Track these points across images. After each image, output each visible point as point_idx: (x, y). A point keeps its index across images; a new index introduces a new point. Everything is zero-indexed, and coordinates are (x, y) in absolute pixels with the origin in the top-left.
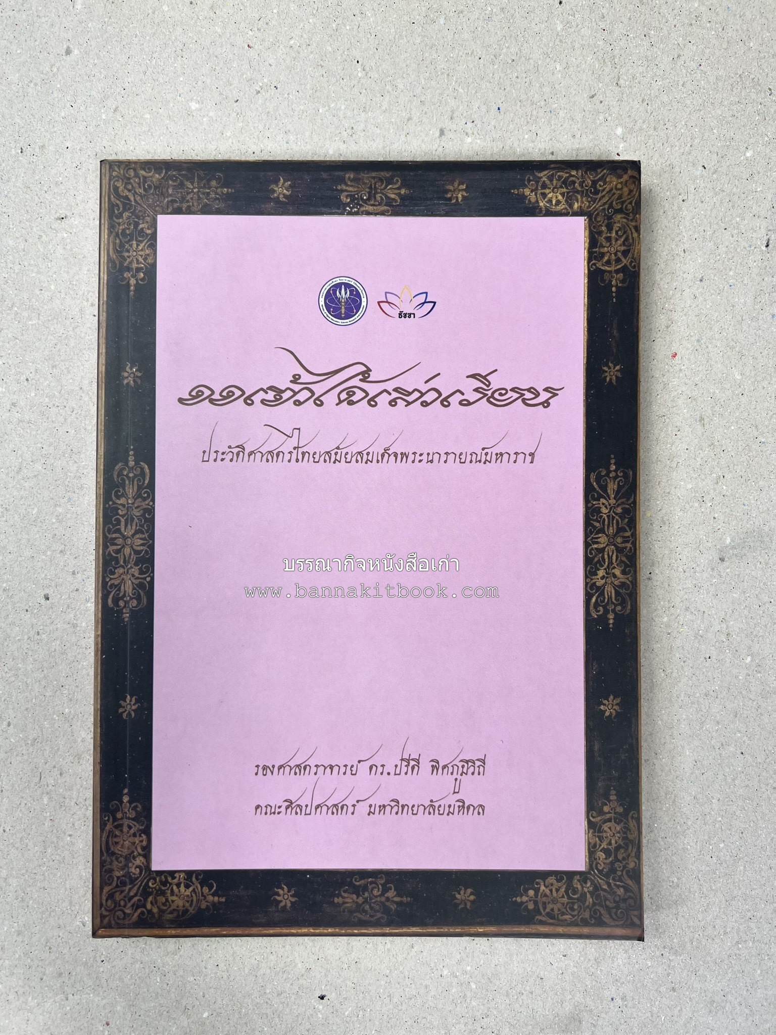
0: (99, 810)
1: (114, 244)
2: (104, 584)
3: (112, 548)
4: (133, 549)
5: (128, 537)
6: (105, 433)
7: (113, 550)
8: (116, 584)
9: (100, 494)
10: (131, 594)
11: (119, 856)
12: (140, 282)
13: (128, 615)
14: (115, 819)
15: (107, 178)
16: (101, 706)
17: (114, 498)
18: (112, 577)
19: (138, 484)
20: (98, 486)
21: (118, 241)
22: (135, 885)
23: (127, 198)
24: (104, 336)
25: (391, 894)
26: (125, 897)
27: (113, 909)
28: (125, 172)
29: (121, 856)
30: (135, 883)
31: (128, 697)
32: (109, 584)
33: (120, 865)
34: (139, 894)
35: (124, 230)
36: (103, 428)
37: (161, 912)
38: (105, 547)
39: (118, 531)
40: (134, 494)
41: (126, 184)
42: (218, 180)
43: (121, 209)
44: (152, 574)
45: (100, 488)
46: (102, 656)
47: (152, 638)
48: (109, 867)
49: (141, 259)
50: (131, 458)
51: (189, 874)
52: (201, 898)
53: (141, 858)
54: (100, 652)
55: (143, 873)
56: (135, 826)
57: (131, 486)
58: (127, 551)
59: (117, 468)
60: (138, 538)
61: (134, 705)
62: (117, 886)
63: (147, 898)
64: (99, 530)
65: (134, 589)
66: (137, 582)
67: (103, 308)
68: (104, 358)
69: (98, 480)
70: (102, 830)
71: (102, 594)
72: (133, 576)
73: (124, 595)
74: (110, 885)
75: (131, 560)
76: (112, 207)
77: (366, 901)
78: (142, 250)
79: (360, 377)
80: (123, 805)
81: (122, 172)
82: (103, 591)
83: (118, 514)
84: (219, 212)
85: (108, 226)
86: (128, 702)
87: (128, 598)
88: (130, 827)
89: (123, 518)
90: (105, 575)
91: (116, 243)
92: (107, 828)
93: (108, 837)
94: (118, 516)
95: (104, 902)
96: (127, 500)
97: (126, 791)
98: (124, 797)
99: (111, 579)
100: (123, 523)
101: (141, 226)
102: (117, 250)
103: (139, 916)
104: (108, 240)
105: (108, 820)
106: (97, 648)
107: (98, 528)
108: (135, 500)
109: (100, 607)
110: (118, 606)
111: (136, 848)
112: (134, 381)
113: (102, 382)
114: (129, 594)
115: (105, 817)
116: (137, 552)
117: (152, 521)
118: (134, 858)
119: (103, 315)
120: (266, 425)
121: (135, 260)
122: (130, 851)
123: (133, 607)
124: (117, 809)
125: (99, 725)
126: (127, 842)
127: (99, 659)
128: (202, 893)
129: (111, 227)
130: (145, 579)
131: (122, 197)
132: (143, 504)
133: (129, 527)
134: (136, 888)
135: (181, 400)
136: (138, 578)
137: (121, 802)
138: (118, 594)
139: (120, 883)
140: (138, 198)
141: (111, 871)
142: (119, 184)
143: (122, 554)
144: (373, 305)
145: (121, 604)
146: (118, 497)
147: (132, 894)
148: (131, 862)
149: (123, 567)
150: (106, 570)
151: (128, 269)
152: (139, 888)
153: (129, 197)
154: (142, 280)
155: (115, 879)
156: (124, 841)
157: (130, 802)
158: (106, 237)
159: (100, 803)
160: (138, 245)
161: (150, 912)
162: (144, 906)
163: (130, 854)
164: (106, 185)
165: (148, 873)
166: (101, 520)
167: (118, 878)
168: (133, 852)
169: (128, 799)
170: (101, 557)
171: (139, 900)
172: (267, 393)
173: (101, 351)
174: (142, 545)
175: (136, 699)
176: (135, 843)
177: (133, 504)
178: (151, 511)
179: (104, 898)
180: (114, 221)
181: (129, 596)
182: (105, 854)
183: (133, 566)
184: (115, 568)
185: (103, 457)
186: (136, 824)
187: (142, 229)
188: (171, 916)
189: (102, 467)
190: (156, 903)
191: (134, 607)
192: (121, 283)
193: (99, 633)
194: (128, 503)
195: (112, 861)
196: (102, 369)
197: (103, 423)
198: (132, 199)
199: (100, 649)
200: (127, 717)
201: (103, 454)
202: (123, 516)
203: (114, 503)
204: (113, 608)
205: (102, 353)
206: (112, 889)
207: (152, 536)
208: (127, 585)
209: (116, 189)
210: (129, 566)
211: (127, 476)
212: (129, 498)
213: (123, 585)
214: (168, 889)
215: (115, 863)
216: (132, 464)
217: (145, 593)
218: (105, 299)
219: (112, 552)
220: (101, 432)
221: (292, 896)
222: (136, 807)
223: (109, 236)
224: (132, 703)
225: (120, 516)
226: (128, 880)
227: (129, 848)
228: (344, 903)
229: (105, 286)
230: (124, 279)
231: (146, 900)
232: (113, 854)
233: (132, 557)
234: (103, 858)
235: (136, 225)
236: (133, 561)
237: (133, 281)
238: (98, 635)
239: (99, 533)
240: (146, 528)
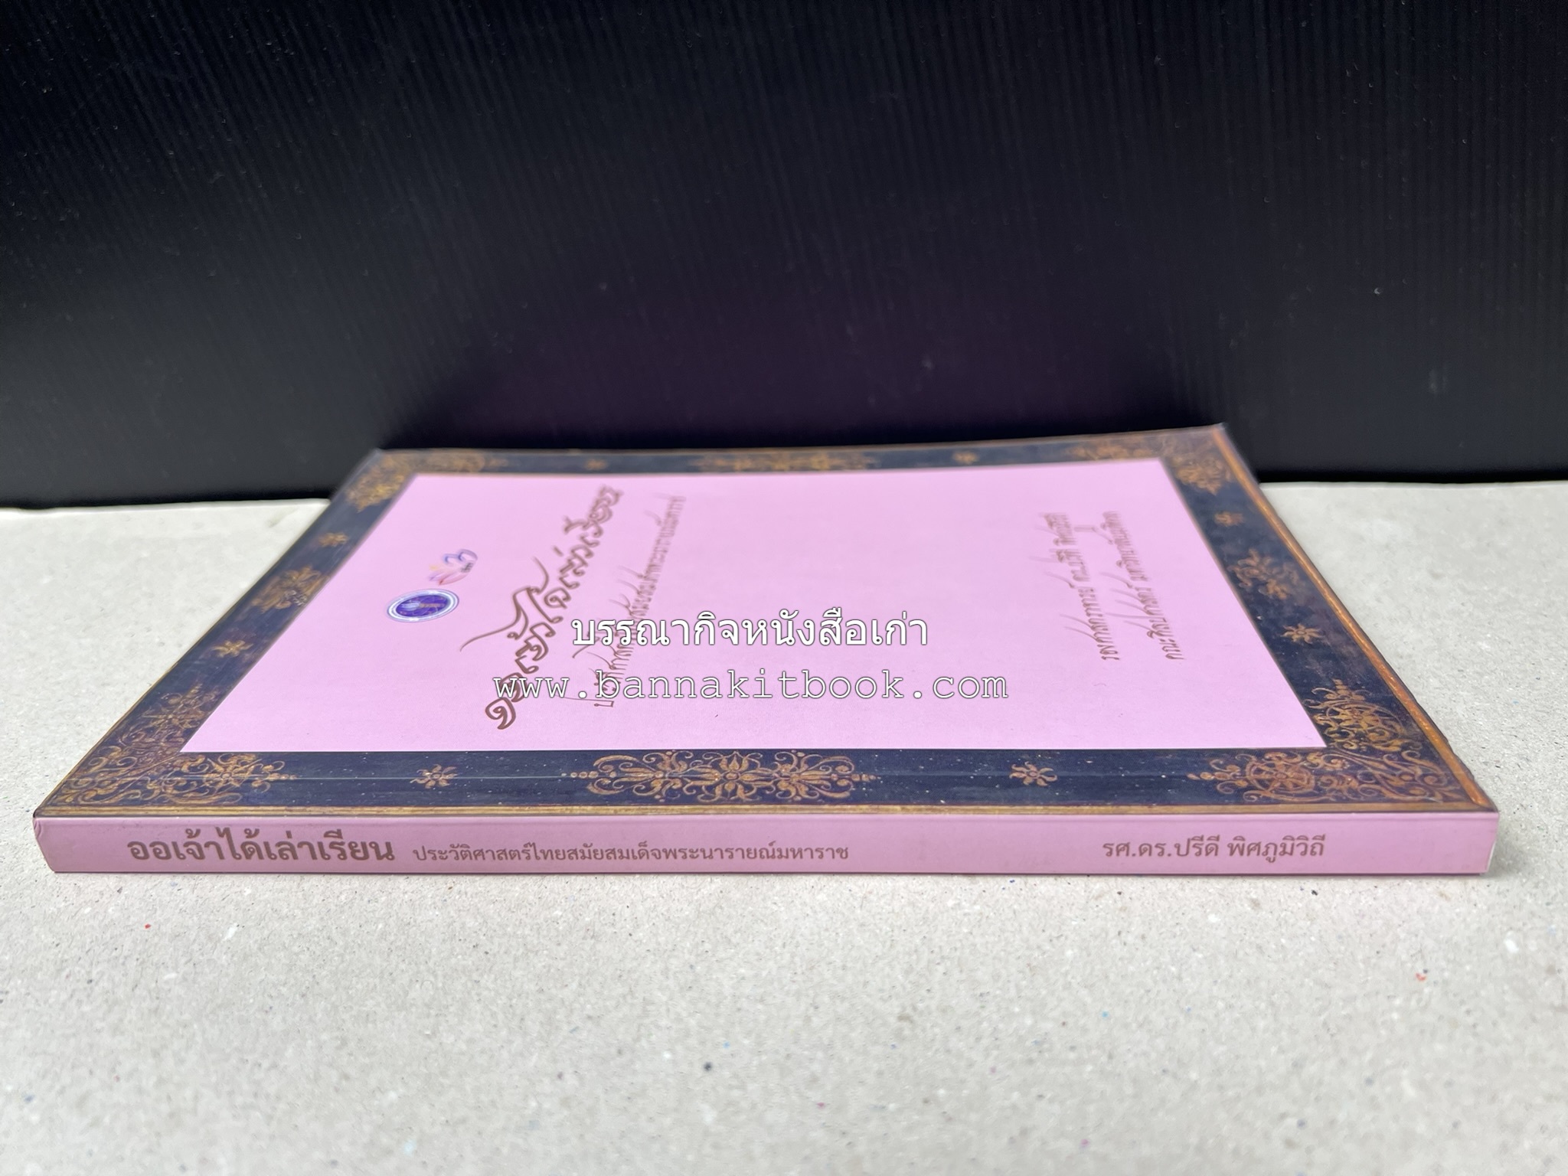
0: (1241, 807)
1: (192, 798)
2: (804, 802)
3: (740, 793)
4: (747, 770)
5: (724, 777)
6: (527, 806)
7: (745, 793)
8: (807, 789)
9: (639, 809)
10: (827, 773)
11: (1319, 783)
12: (280, 769)
13: (864, 776)
14: (1251, 788)
15: (70, 808)
16: (1039, 805)
17: (650, 793)
18: (793, 794)
19: (632, 767)
20: (623, 812)
21: (191, 795)
22: (1364, 763)
23: (121, 786)
24: (349, 808)
25: (1252, 562)
26: (1394, 775)
27: (1425, 788)
28: (77, 787)
29: (1317, 780)
30: (1360, 764)
31: (1015, 775)
32: (807, 796)
33: (1336, 781)
34: (1379, 759)
35: (176, 788)
36: (518, 808)
37: (1395, 736)
38: (738, 801)
39: (710, 788)
40: (647, 771)
41: (98, 787)
42: (170, 697)
43: (138, 791)
44: (793, 751)
45: (626, 810)
46: (942, 804)
47: (905, 751)
48: (1346, 793)
49: (242, 769)
50: (583, 775)
51: (1311, 712)
52: (1347, 699)
53: (1311, 757)
54: (934, 807)
55: (1337, 755)
56: (1254, 765)
57: (632, 775)
58: (748, 778)
59: (595, 791)
60: (728, 766)
61: (1028, 769)
62: (1377, 783)
63: (1380, 751)
64: (705, 810)
65: (817, 769)
66: (804, 767)
67: (299, 811)
68: (389, 808)
69: (612, 812)
70: (1277, 802)
71: (824, 804)
72: (793, 770)
73: (829, 780)
74: (1380, 792)
75: (766, 773)
76: (125, 802)
77: (1273, 577)
78: (225, 768)
79: (534, 595)
80: (1221, 779)
81: (73, 791)
82: (820, 804)
83: (680, 789)
84: (220, 697)
85: (154, 806)
86: (1023, 775)
87: (833, 775)
88: (1259, 771)
89: (687, 783)
90: (790, 801)
91: (192, 797)
92: (1273, 796)
93: (1291, 795)
94: (684, 789)
95: (1418, 798)
96: (657, 779)
97: (1192, 776)
98: (1206, 778)
99: (798, 794)
100: (698, 783)
101: (185, 769)
102: (207, 795)
103: (1420, 758)
104: (181, 805)
105: (1258, 795)
106: (927, 810)
107: (701, 811)
108: (659, 770)
109: (849, 807)
110: (848, 786)
111: (1295, 764)
112: (446, 774)
113: (431, 810)
114: (827, 775)
115: (1253, 799)
116: (752, 766)
117: (698, 753)
118: (1313, 765)
119: (310, 811)
120: (573, 657)
121: (237, 775)
122: (1303, 770)
123: (850, 770)
124: (1233, 786)
125: (1075, 807)
126: (1289, 773)
127: (947, 807)
128: (1338, 699)
129: (160, 801)
130: (800, 759)
131: (118, 789)
132: (668, 762)
133: (704, 776)
134: (1370, 763)
135: (501, 727)
136: (799, 766)
137: (1215, 782)
138: (826, 787)
139: (1371, 780)
140: (134, 773)
141: (1351, 790)
142: (93, 794)
143: (753, 783)
144: (442, 587)
145: (843, 783)
146: (649, 788)
147: (1382, 767)
148: (1322, 768)
149: (775, 783)
150: (781, 800)
151: (250, 781)
152: (1368, 760)
153: (123, 782)
154: (276, 766)
155: (1364, 786)
156: (1287, 777)
157: (1212, 771)
158: (173, 808)
159: (1227, 804)
160: (215, 772)
161: (1404, 748)
162: (1399, 754)
163: (1311, 770)
164: (82, 810)
165: (1334, 751)
166: (686, 807)
167: (1361, 783)
168: (1303, 767)
169: (1206, 773)
170: (756, 806)
171: (1390, 758)
172: (525, 656)
173: (375, 813)
174: (740, 761)
175: (1016, 766)
176: (1286, 765)
177: (665, 772)
178: (681, 755)
179: (1410, 798)
180: (153, 799)
181: (830, 775)
182: (1324, 798)
183: (776, 771)
184: (778, 790)
185: (569, 807)
186: (1251, 764)
187: (189, 768)
188: (1398, 727)
189: (589, 808)
190: (1384, 742)
191: (850, 767)
192: (266, 790)
193: (898, 807)
194: (664, 778)
195: (1331, 790)
196: (409, 811)
197: (508, 808)
198: (129, 779)
199: (929, 807)
200: (1053, 777)
201: (564, 808)
202: (684, 783)
203: (659, 793)
204: (852, 792)
205: (378, 812)
206: (1388, 789)
207: (727, 752)
208: (810, 778)
209: (97, 797)
210: (776, 775)
211: (613, 780)
212: (654, 777)
213: (810, 782)
214: (1353, 731)
215: (1334, 786)
216: (593, 775)
217: (824, 758)
218: (283, 808)
219: (748, 794)
220: (524, 810)
221: (1297, 628)
222: (1217, 765)
223: (175, 805)
224: (1025, 770)
225: (684, 786)
226: (1360, 772)
227: (1299, 772)
228: (1283, 591)
229: (260, 808)
230: (262, 787)
231: (1384, 753)
232: (1317, 788)
233: (759, 772)
234: (1332, 799)
235: (179, 774)
236: (766, 771)
237: (272, 778)
238: (903, 809)
239: (711, 809)
240: (711, 758)
